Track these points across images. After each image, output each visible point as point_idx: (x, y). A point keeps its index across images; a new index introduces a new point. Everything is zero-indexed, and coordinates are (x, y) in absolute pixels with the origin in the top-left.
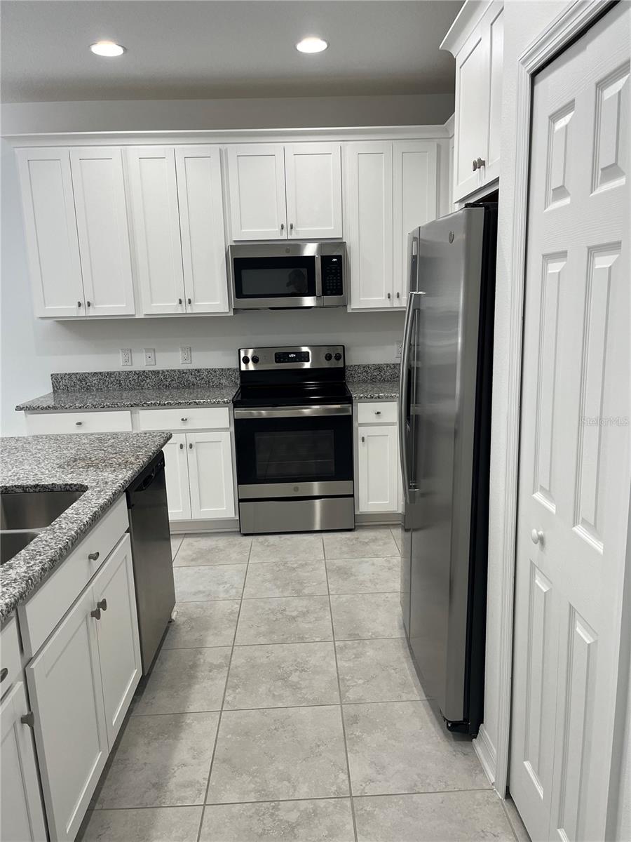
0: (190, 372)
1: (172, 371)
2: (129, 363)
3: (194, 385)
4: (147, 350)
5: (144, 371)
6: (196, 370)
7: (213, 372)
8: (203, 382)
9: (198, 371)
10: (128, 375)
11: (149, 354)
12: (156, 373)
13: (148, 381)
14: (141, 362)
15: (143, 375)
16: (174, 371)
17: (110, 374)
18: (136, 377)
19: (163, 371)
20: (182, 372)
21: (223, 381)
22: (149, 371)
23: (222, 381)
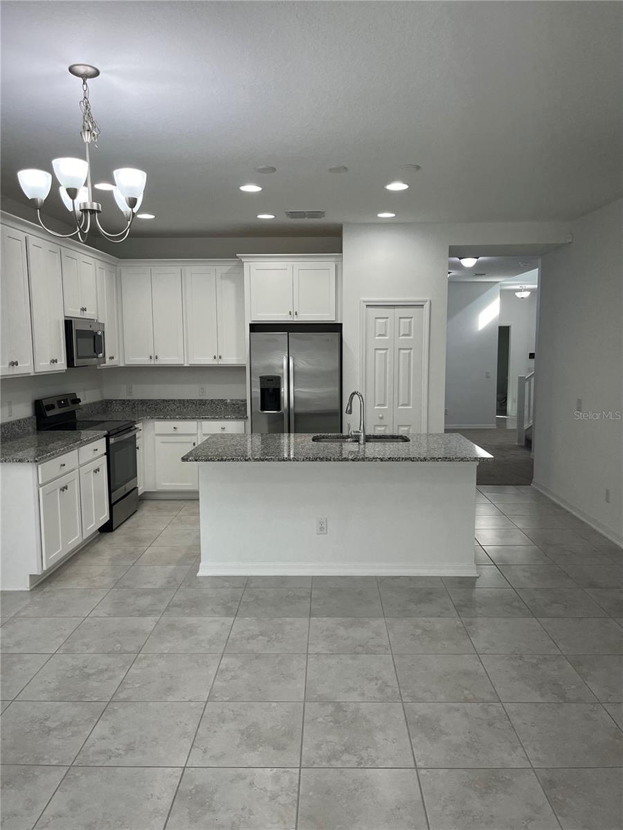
23: (29, 429)
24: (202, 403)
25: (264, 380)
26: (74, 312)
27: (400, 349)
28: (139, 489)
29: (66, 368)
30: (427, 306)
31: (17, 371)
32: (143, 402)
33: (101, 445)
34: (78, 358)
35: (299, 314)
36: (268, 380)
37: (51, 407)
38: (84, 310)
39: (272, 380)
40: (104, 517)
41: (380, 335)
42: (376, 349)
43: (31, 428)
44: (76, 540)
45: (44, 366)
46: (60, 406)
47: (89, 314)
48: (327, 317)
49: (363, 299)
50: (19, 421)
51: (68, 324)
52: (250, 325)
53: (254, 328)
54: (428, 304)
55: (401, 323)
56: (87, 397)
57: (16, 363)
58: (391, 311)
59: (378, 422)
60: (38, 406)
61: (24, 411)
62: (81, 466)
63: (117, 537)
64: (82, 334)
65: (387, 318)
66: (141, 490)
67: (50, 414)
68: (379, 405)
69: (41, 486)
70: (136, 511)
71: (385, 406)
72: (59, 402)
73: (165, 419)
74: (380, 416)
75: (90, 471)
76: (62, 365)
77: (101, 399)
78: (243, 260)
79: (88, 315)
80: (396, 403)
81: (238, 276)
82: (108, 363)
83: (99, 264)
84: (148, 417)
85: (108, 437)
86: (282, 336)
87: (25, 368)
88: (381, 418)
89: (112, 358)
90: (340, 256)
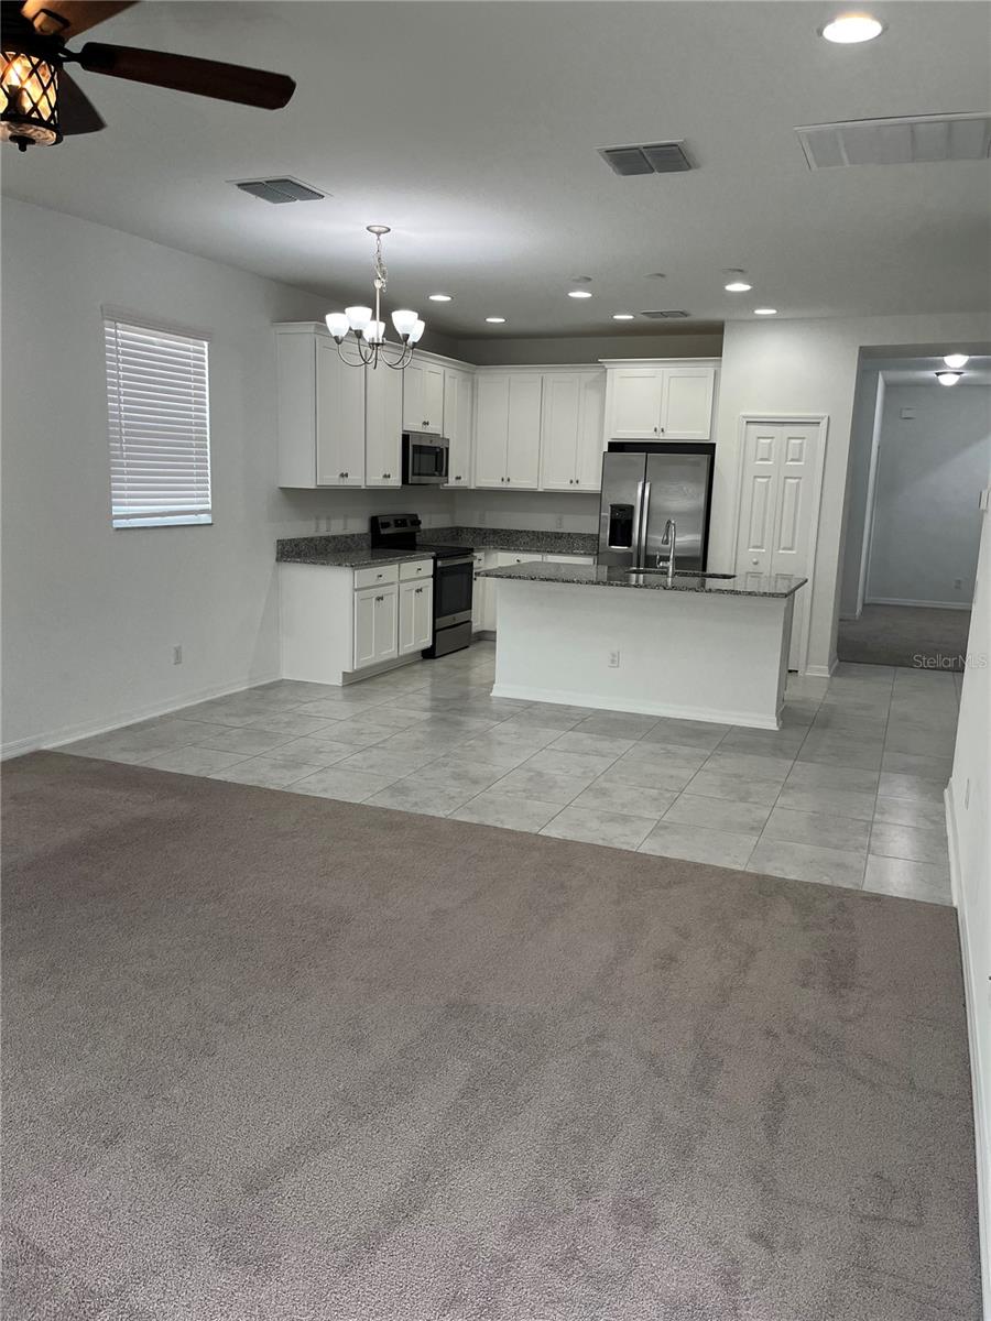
4: (327, 518)
12: (334, 537)
23: (363, 545)
24: (558, 536)
25: (614, 508)
26: (414, 426)
27: (786, 478)
28: (474, 625)
29: (400, 484)
30: (824, 423)
31: (347, 482)
32: (495, 532)
33: (427, 566)
34: (414, 474)
35: (667, 432)
36: (620, 510)
37: (386, 525)
38: (426, 423)
39: (624, 510)
40: (427, 642)
41: (762, 459)
42: (755, 477)
43: (366, 544)
44: (390, 652)
45: (376, 480)
46: (397, 525)
47: (433, 428)
48: (698, 434)
49: (744, 413)
50: (353, 535)
51: (406, 438)
52: (610, 443)
53: (615, 447)
54: (825, 421)
55: (790, 446)
56: (431, 520)
57: (347, 475)
58: (778, 429)
59: (751, 568)
60: (375, 522)
61: (359, 526)
62: (402, 582)
63: (438, 665)
64: (419, 449)
65: (772, 438)
66: (476, 626)
67: (384, 532)
68: (754, 547)
69: (356, 590)
70: (467, 647)
71: (762, 548)
72: (396, 521)
73: (508, 550)
74: (755, 560)
75: (411, 590)
76: (396, 480)
77: (450, 526)
78: (607, 366)
79: (430, 429)
80: (776, 544)
81: (600, 385)
82: (452, 482)
83: (449, 372)
85: (435, 560)
86: (639, 457)
87: (356, 480)
88: (756, 563)
89: (459, 478)
90: (721, 361)
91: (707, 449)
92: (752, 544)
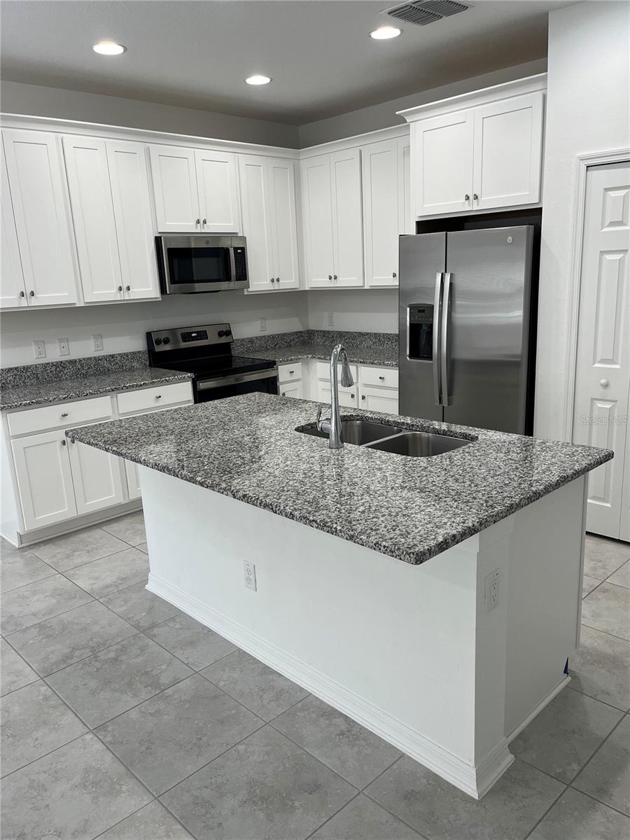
0: (105, 358)
1: (88, 359)
2: (43, 356)
3: (109, 370)
4: (61, 340)
5: (61, 362)
6: (110, 356)
7: (125, 357)
8: (117, 366)
9: (112, 356)
10: (46, 367)
11: (63, 344)
12: (73, 362)
13: (65, 372)
14: (55, 353)
15: (60, 366)
16: (90, 358)
17: (26, 368)
18: (54, 369)
19: (80, 360)
20: (98, 359)
21: (135, 364)
22: (66, 361)
23: (133, 365)
25: (414, 310)
26: (180, 227)
34: (175, 282)
35: (481, 200)
36: (420, 311)
37: (164, 341)
38: (201, 221)
39: (423, 311)
41: (612, 223)
42: (602, 252)
46: (189, 339)
47: (214, 226)
49: (583, 153)
51: (158, 240)
52: (418, 223)
59: (599, 392)
60: (149, 339)
61: (136, 344)
67: (160, 349)
68: (603, 361)
69: (12, 437)
71: (616, 363)
72: (186, 334)
74: (603, 381)
78: (408, 120)
84: (310, 356)
85: (194, 381)
86: (439, 238)
88: (606, 386)
89: (274, 280)
90: (545, 78)
91: (530, 217)
92: (599, 358)
